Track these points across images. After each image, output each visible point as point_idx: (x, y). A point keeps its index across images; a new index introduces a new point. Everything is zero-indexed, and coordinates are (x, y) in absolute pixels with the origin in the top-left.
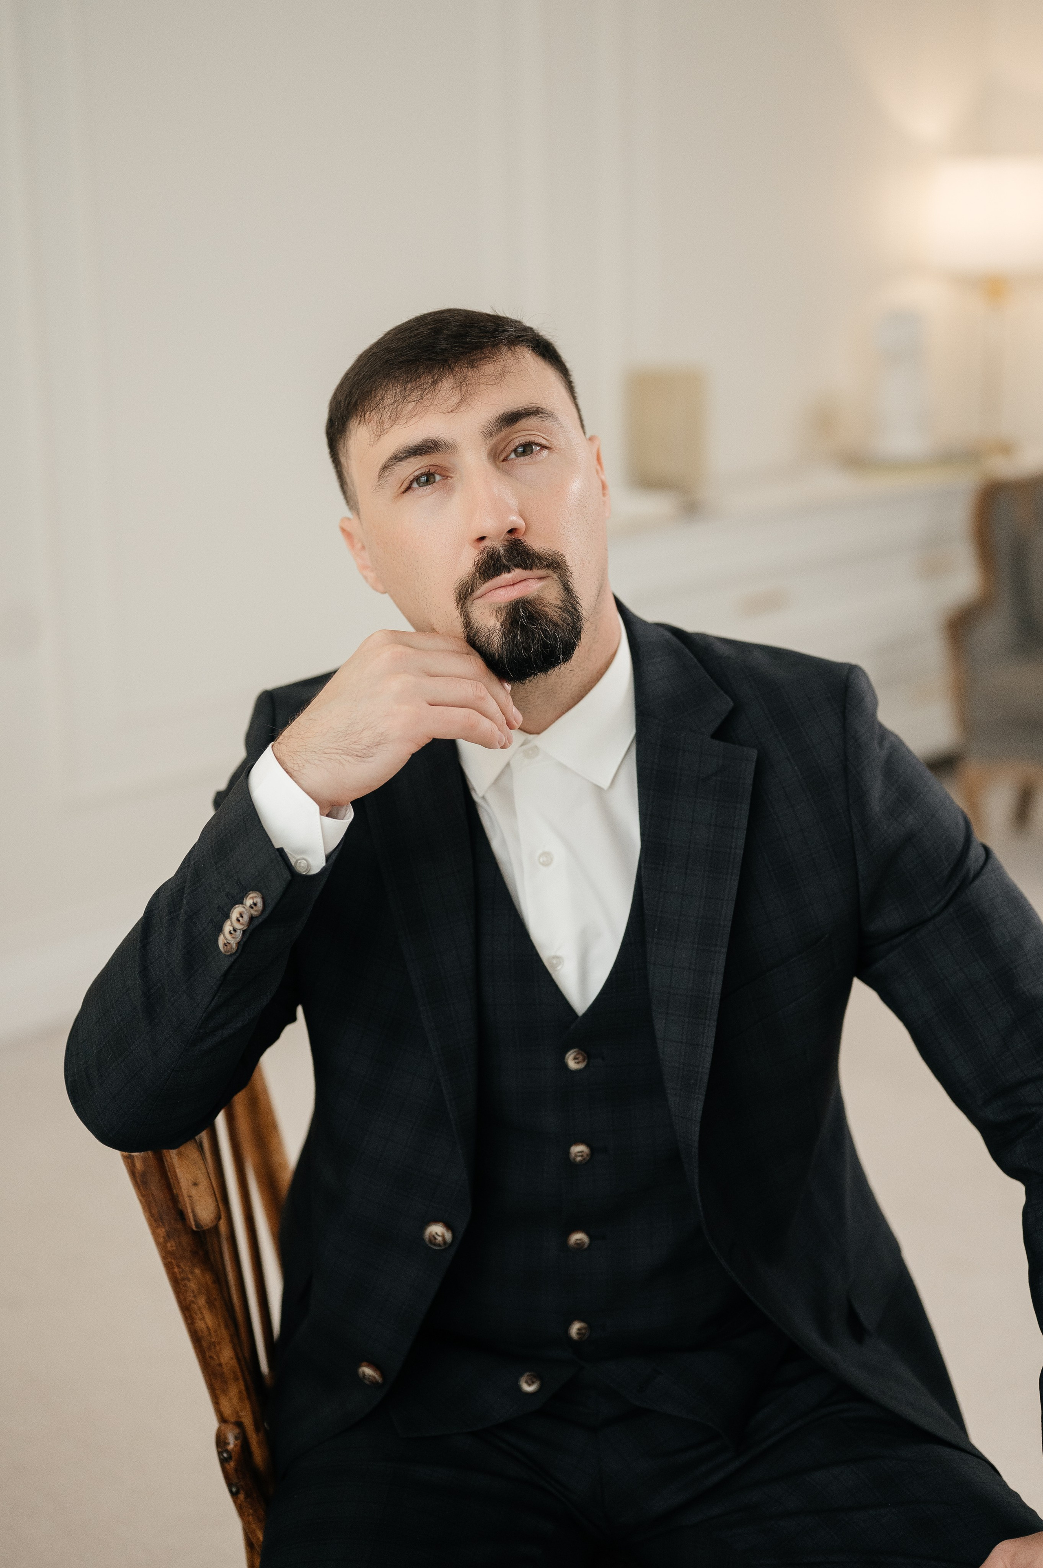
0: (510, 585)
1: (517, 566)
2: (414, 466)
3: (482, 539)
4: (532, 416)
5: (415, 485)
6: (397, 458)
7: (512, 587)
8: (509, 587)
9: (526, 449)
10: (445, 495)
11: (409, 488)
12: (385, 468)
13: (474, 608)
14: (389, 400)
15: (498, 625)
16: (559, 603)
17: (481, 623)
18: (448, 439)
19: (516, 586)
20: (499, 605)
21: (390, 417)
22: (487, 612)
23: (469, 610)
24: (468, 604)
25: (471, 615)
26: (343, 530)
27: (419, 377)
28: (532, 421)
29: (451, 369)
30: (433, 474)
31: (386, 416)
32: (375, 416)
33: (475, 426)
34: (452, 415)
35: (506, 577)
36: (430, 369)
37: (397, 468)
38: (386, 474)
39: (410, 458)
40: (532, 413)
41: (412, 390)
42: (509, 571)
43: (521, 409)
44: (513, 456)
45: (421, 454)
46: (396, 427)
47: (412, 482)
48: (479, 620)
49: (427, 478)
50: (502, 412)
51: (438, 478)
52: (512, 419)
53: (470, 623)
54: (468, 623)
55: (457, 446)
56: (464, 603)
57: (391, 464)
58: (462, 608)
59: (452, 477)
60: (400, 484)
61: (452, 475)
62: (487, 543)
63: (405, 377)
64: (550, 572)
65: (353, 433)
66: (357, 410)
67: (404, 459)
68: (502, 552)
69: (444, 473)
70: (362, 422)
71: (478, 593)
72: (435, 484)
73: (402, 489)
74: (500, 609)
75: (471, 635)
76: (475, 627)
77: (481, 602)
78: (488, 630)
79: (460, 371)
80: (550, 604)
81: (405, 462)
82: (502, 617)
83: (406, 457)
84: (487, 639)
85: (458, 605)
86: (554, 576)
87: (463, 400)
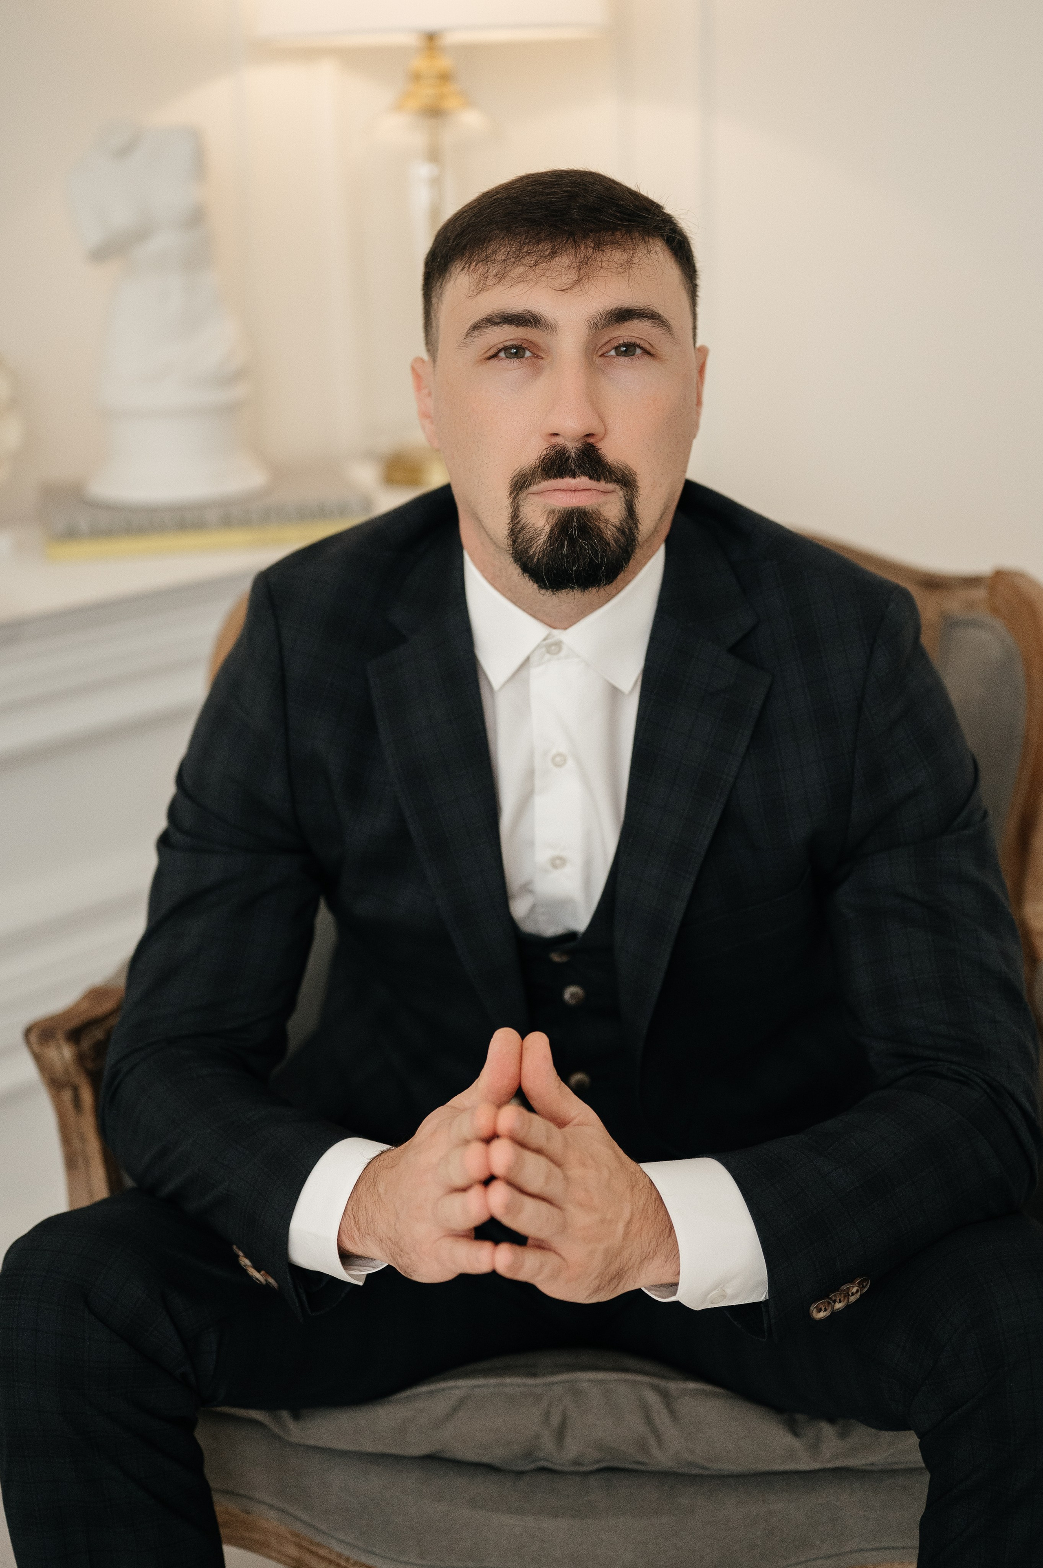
0: (571, 490)
1: (585, 474)
2: (506, 334)
3: (556, 435)
4: (645, 319)
5: (502, 354)
6: (491, 321)
7: (573, 493)
8: (570, 493)
9: (628, 349)
10: (531, 374)
11: (495, 356)
12: (476, 327)
13: (527, 502)
14: (500, 257)
15: (548, 528)
16: (618, 523)
17: (529, 521)
18: (550, 319)
19: (577, 493)
20: (553, 508)
21: (497, 274)
23: (521, 503)
24: (522, 495)
25: (521, 508)
26: (413, 369)
27: (538, 242)
28: (644, 324)
29: (576, 245)
30: (524, 349)
32: (481, 269)
33: (583, 314)
34: (562, 293)
35: (568, 482)
37: (488, 332)
38: (475, 334)
39: (504, 326)
40: (646, 317)
41: (528, 253)
42: (574, 477)
43: (636, 308)
44: (613, 353)
45: (517, 325)
46: (500, 288)
47: (500, 351)
48: (528, 517)
49: (515, 351)
50: (615, 306)
51: (528, 354)
52: (623, 315)
53: (518, 517)
54: (515, 516)
55: (557, 328)
56: (517, 494)
57: (483, 325)
58: (514, 499)
59: (542, 358)
60: (486, 349)
61: (543, 356)
62: (559, 440)
63: (523, 237)
64: (618, 488)
65: (454, 277)
66: (463, 254)
67: (498, 323)
68: (573, 454)
69: (535, 351)
70: (466, 269)
71: (534, 488)
72: (523, 360)
73: (487, 355)
74: (553, 512)
75: (516, 529)
76: (523, 522)
77: (535, 499)
78: (535, 530)
79: (585, 250)
80: (606, 521)
81: (496, 329)
82: (553, 521)
83: (501, 323)
84: (532, 539)
85: (510, 494)
86: (621, 493)
87: (578, 281)
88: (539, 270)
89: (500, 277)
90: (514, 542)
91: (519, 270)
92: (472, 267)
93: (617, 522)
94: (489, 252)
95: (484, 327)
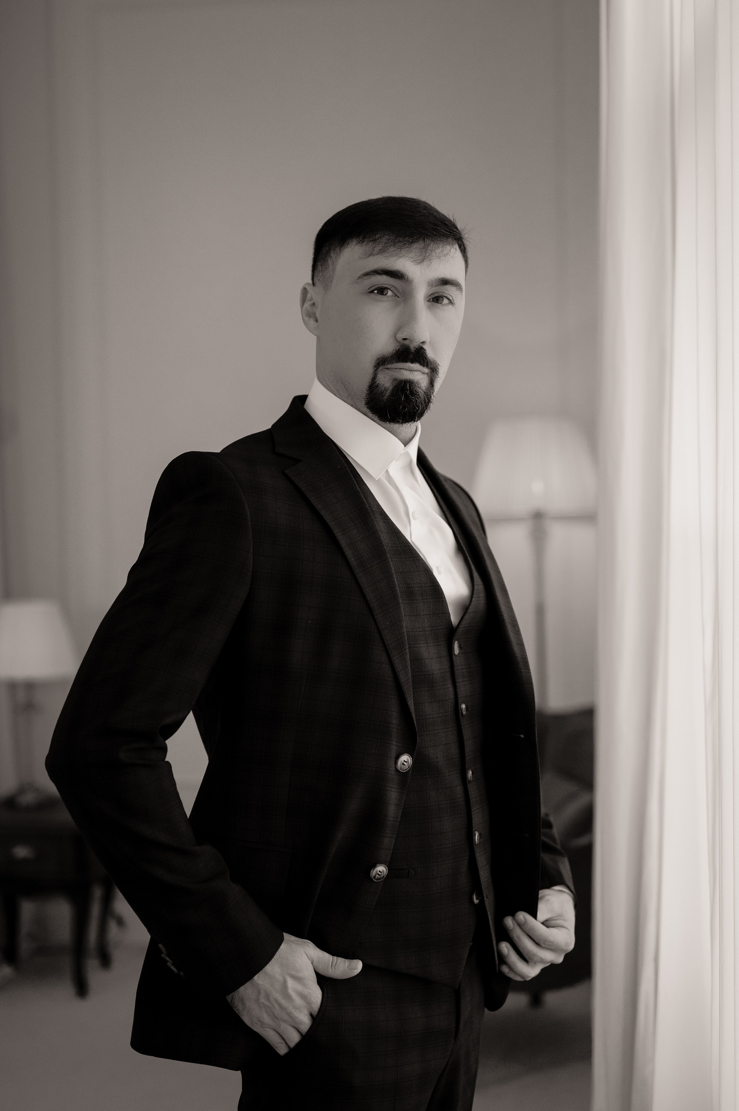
0: (409, 370)
1: (416, 362)
2: (384, 280)
3: (405, 339)
5: (376, 292)
7: (410, 372)
11: (372, 292)
12: (367, 274)
13: (383, 373)
15: (391, 388)
16: (424, 392)
17: (382, 382)
18: (409, 275)
19: (412, 372)
21: (381, 249)
22: (388, 379)
23: (378, 373)
24: (381, 368)
25: (378, 375)
31: (377, 248)
32: (371, 244)
33: (427, 277)
35: (409, 365)
37: (374, 278)
38: (365, 278)
40: (455, 284)
42: (412, 363)
44: (434, 300)
45: (389, 276)
46: (380, 256)
47: (375, 290)
48: (381, 380)
49: (383, 291)
51: (390, 293)
54: (374, 378)
55: (413, 281)
56: (378, 368)
58: (375, 370)
60: (369, 287)
61: (400, 296)
62: (406, 342)
64: (429, 372)
67: (379, 274)
68: (413, 351)
69: (396, 293)
71: (389, 366)
73: (368, 290)
74: (396, 379)
75: (373, 386)
76: (377, 382)
77: (388, 372)
78: (384, 388)
80: (420, 390)
81: (379, 276)
82: (394, 385)
83: (382, 274)
84: (382, 393)
85: (374, 367)
86: (429, 376)
89: (382, 251)
90: (371, 392)
92: (366, 242)
94: (377, 236)
95: (372, 275)
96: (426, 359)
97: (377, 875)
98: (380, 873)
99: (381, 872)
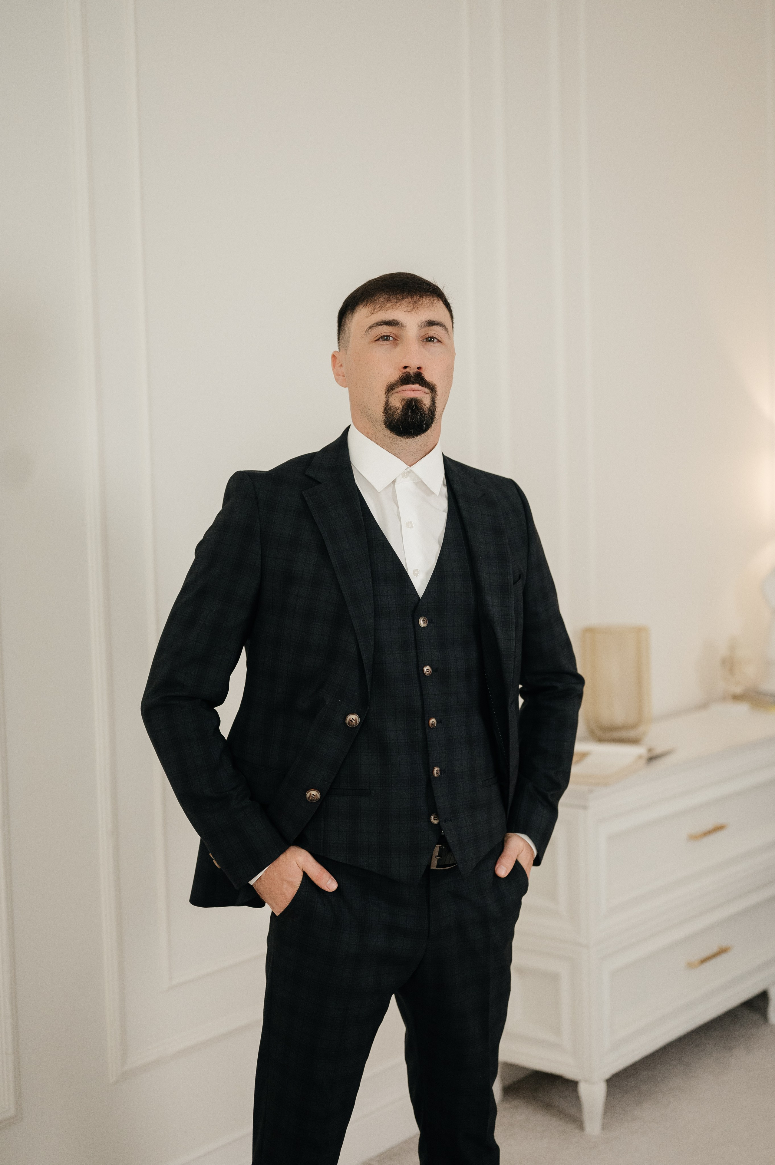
1: (417, 383)
2: (385, 330)
3: (405, 368)
5: (381, 339)
6: (378, 324)
7: (413, 391)
8: (410, 391)
9: (432, 339)
10: (393, 347)
11: (378, 340)
12: (371, 327)
13: (393, 396)
15: (401, 406)
17: (393, 404)
18: (403, 323)
19: (415, 392)
20: (404, 398)
21: (379, 307)
22: (397, 400)
23: (390, 397)
24: (391, 393)
25: (390, 399)
27: (397, 294)
28: (438, 328)
29: (412, 296)
30: (390, 336)
31: (377, 306)
32: (372, 305)
34: (407, 313)
35: (410, 387)
36: (402, 292)
37: (377, 329)
38: (370, 330)
39: (384, 326)
40: (440, 325)
42: (412, 385)
43: (434, 321)
44: (425, 340)
45: (389, 325)
46: (381, 312)
47: (380, 338)
48: (393, 402)
49: (387, 337)
50: (427, 320)
51: (392, 338)
52: (431, 323)
53: (388, 402)
54: (387, 403)
55: (407, 327)
56: (389, 393)
58: (387, 395)
59: (398, 340)
60: (375, 337)
61: (398, 339)
64: (430, 391)
65: (358, 309)
67: (381, 325)
68: (412, 375)
69: (395, 337)
70: (365, 306)
71: (396, 390)
72: (389, 341)
73: (374, 339)
74: (404, 399)
75: (387, 409)
76: (390, 405)
77: (396, 395)
78: (395, 408)
79: (416, 298)
80: (425, 405)
81: (380, 327)
82: (403, 403)
84: (395, 412)
85: (385, 393)
86: (430, 394)
87: (413, 309)
88: (398, 304)
89: (381, 308)
90: (386, 413)
91: (389, 305)
92: (368, 304)
93: (428, 406)
95: (375, 327)
96: (424, 380)
97: (311, 797)
98: (313, 796)
99: (315, 796)
